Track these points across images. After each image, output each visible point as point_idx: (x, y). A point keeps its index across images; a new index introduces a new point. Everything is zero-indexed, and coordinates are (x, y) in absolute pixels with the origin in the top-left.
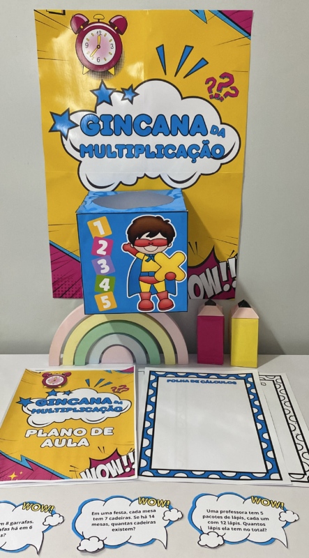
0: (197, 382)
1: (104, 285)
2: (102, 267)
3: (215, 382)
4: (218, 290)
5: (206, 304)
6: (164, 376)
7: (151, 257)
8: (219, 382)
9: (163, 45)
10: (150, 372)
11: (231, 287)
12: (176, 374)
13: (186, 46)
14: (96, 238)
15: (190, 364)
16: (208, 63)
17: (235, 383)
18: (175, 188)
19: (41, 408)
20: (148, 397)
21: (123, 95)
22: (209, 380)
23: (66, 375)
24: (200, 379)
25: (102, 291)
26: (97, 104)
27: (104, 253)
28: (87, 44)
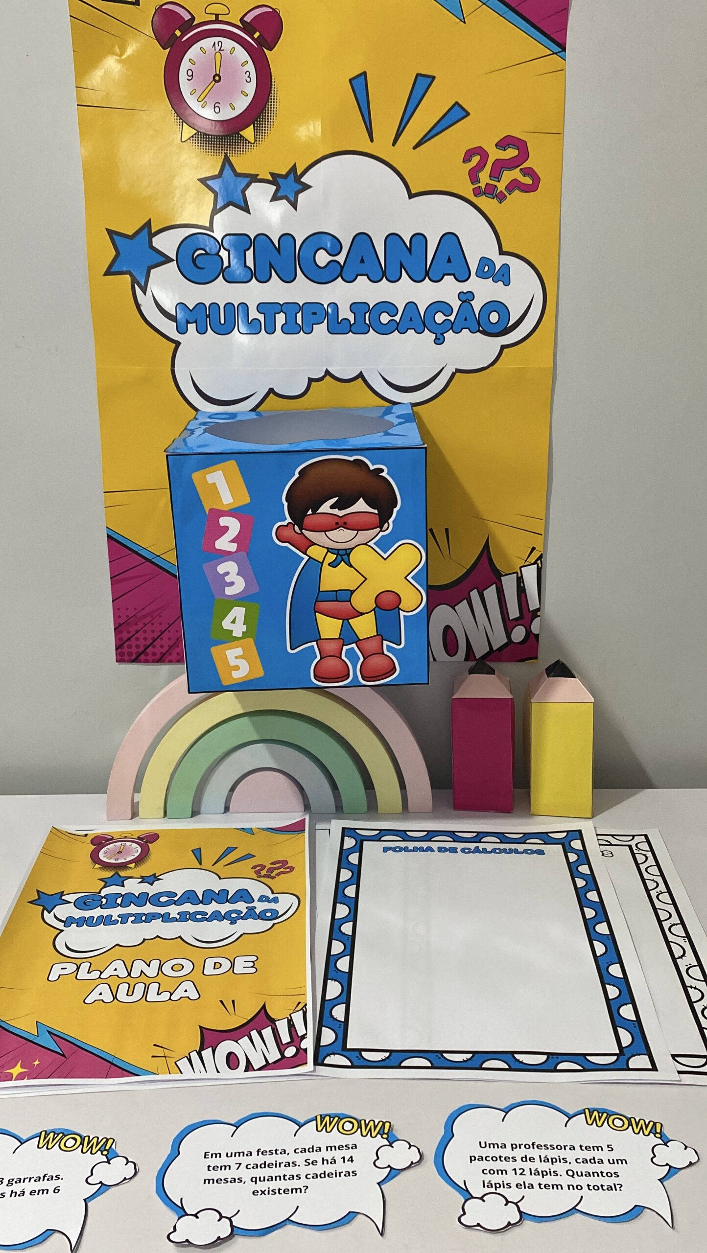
0: (454, 850)
1: (234, 622)
2: (228, 579)
3: (494, 851)
4: (499, 639)
5: (471, 672)
6: (377, 839)
7: (343, 556)
8: (504, 851)
9: (365, 73)
10: (344, 829)
11: (529, 632)
12: (403, 835)
13: (418, 75)
14: (211, 510)
15: (436, 812)
16: (468, 114)
17: (541, 852)
18: (395, 403)
19: (87, 914)
20: (339, 887)
21: (274, 188)
22: (481, 846)
23: (147, 840)
24: (460, 846)
25: (228, 638)
26: (215, 211)
27: (233, 547)
28: (190, 73)
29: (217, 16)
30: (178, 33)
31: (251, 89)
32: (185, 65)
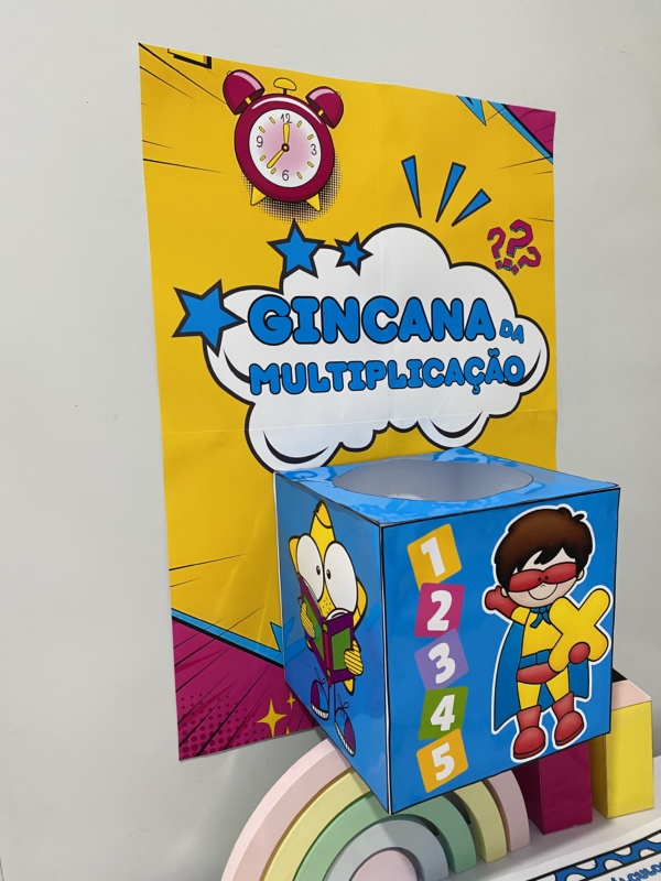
1: (442, 714)
2: (439, 665)
7: (543, 613)
9: (414, 157)
13: (453, 164)
14: (424, 586)
16: (490, 200)
25: (437, 734)
26: (285, 274)
27: (445, 626)
28: (260, 140)
29: (285, 90)
30: (248, 101)
31: (316, 160)
32: (255, 132)
